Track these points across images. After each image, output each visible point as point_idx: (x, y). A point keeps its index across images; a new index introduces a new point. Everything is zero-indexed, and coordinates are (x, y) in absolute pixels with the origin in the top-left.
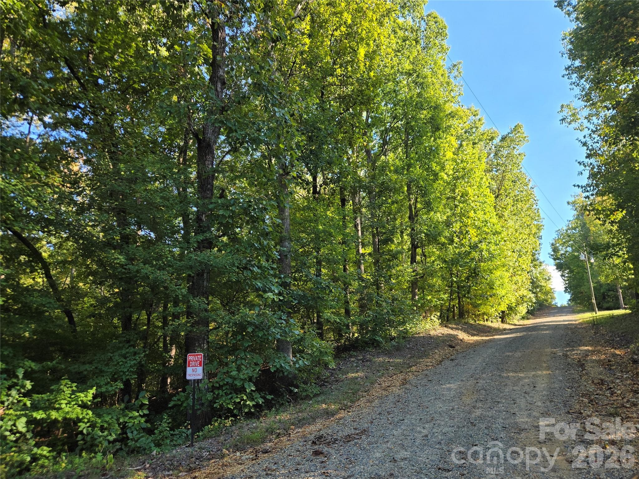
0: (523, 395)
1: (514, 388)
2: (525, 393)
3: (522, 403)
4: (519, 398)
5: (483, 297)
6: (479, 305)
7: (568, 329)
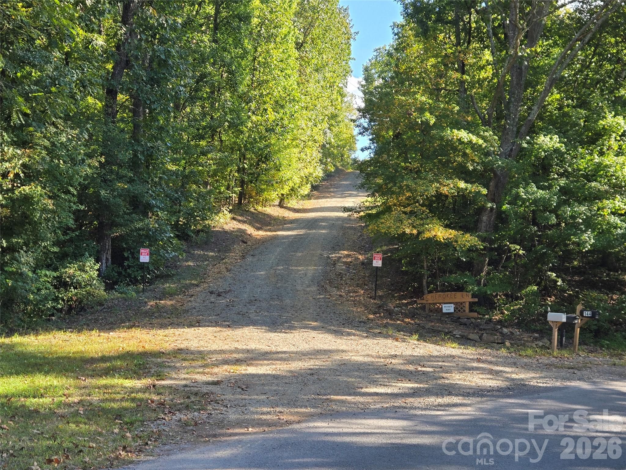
0: (300, 278)
1: (295, 275)
3: (299, 282)
4: (297, 280)
5: (269, 183)
6: (263, 191)
7: (342, 228)
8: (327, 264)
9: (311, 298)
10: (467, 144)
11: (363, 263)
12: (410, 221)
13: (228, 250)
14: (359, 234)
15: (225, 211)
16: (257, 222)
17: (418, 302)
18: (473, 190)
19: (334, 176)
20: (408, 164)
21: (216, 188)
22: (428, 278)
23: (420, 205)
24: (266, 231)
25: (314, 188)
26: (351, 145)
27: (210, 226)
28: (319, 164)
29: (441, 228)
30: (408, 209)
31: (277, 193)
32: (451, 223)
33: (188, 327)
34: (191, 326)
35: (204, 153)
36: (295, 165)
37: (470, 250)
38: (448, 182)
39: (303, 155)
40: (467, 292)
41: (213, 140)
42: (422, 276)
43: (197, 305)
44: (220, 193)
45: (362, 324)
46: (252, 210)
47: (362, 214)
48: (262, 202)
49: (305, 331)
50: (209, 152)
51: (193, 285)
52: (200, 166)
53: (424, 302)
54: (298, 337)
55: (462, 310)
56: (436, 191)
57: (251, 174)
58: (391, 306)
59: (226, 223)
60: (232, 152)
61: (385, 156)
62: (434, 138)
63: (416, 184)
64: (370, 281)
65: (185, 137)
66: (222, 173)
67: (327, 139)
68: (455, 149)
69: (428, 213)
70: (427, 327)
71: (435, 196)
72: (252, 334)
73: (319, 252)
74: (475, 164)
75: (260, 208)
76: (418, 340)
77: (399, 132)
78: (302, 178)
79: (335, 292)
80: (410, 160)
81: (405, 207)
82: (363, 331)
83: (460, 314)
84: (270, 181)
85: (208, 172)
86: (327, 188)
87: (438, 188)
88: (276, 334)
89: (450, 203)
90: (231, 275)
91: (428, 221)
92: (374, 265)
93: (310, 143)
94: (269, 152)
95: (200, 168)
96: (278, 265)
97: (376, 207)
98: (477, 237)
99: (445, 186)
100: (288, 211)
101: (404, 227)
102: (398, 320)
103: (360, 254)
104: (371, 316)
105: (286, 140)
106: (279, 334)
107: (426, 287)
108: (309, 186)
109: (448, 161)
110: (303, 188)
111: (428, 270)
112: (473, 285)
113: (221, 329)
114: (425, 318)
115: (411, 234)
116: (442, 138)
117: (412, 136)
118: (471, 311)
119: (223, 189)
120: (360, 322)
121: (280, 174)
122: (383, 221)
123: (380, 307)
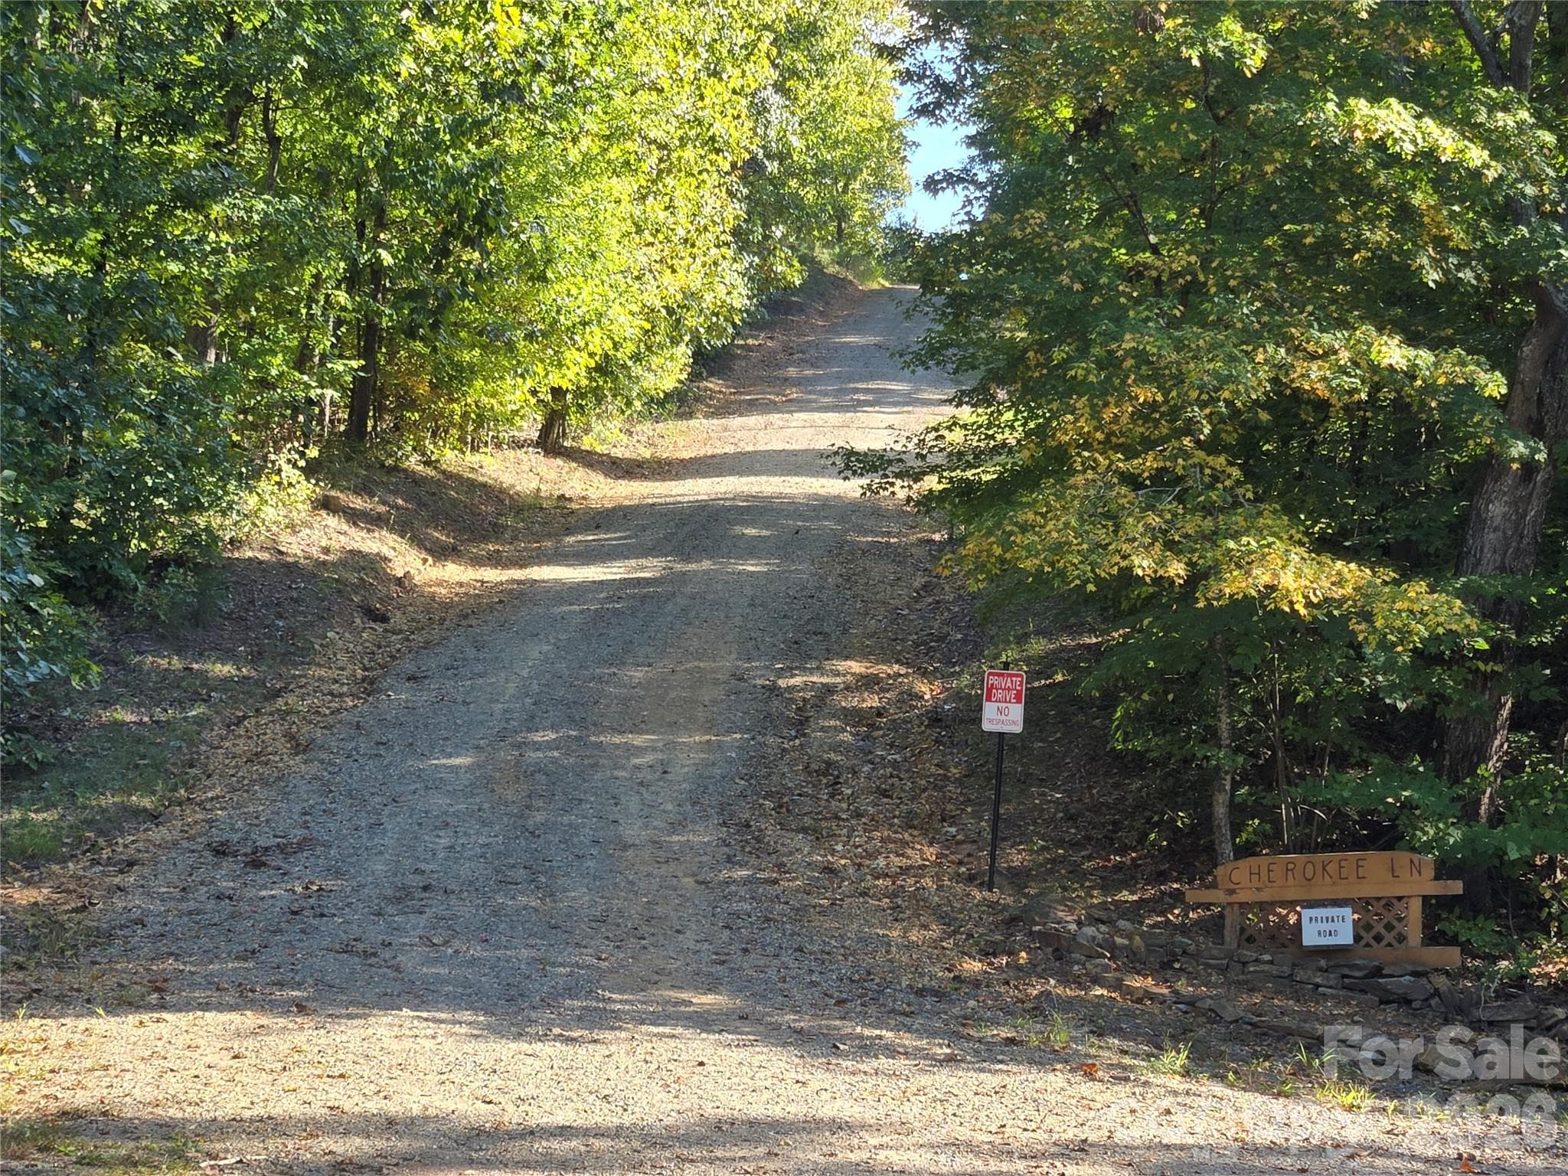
0: (636, 788)
1: (616, 773)
2: (641, 784)
3: (633, 803)
4: (625, 793)
5: (493, 338)
6: (463, 374)
7: (840, 549)
8: (767, 722)
9: (689, 881)
10: (1414, 165)
11: (935, 718)
12: (1154, 520)
13: (295, 651)
14: (919, 581)
15: (287, 469)
16: (434, 521)
17: (1191, 897)
18: (1442, 381)
19: (801, 309)
20: (1146, 256)
21: (246, 365)
22: (1235, 785)
23: (1198, 442)
24: (477, 562)
25: (706, 362)
26: (880, 167)
27: (215, 539)
28: (729, 253)
29: (1297, 554)
30: (1149, 463)
31: (529, 383)
32: (1344, 533)
33: (111, 1011)
34: (121, 1003)
35: (193, 199)
36: (617, 255)
37: (1426, 657)
38: (1326, 338)
39: (655, 209)
40: (1413, 849)
41: (233, 138)
42: (1208, 779)
43: (157, 906)
44: (264, 384)
45: (929, 1003)
46: (413, 463)
47: (931, 483)
48: (462, 428)
49: (661, 1036)
50: (214, 193)
51: (138, 813)
52: (172, 255)
53: (1217, 896)
54: (625, 1061)
55: (1389, 937)
56: (1275, 381)
57: (410, 295)
58: (1067, 919)
59: (292, 528)
60: (323, 194)
61: (1037, 216)
62: (1264, 139)
63: (1179, 346)
64: (968, 801)
65: (105, 122)
66: (276, 290)
67: (772, 134)
68: (1360, 188)
69: (1238, 483)
70: (1229, 1013)
71: (1267, 405)
72: (408, 1043)
73: (728, 662)
74: (1453, 260)
75: (450, 458)
76: (1186, 1073)
77: (1102, 109)
78: (649, 312)
79: (802, 851)
80: (1153, 239)
81: (1130, 453)
82: (933, 1034)
83: (1380, 954)
84: (498, 332)
85: (210, 286)
86: (770, 361)
87: (1280, 367)
88: (524, 1046)
89: (1337, 440)
90: (314, 768)
91: (1238, 520)
92: (986, 726)
93: (689, 154)
94: (494, 191)
95: (174, 267)
96: (531, 723)
97: (996, 451)
98: (1464, 594)
99: (1314, 357)
100: (581, 472)
101: (1126, 547)
102: (1096, 981)
103: (924, 674)
104: (973, 966)
105: (575, 140)
106: (538, 1046)
107: (1226, 831)
108: (683, 353)
109: (1330, 245)
110: (656, 361)
111: (1238, 750)
112: (1441, 817)
113: (264, 1021)
114: (1223, 970)
115: (1158, 581)
116: (1299, 139)
117: (1162, 125)
118: (1432, 938)
119: (277, 364)
120: (921, 993)
121: (547, 296)
122: (1031, 516)
123: (1012, 921)
